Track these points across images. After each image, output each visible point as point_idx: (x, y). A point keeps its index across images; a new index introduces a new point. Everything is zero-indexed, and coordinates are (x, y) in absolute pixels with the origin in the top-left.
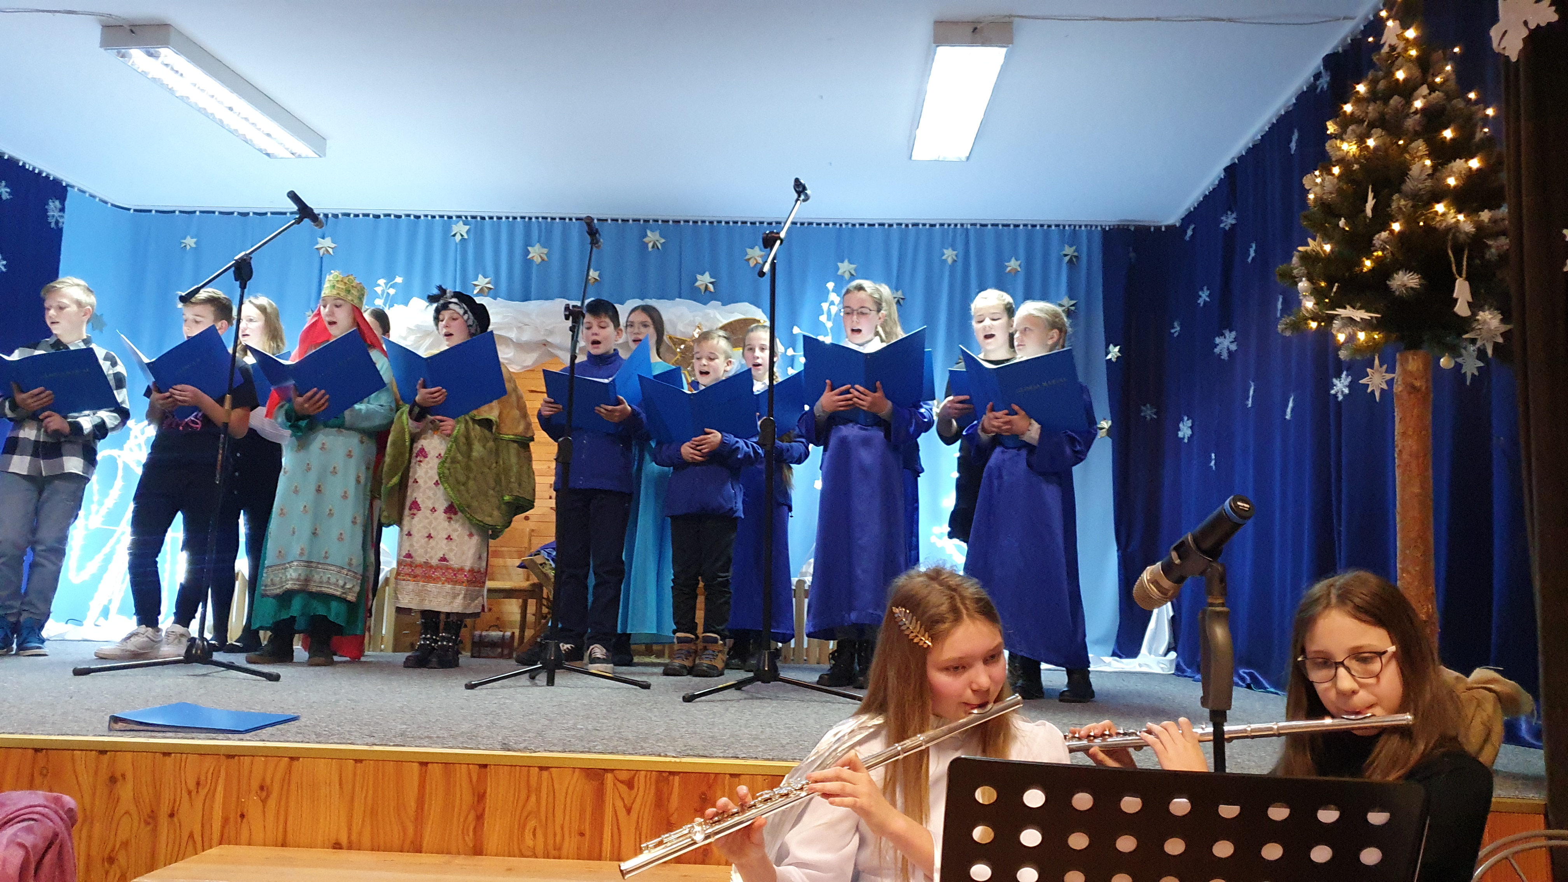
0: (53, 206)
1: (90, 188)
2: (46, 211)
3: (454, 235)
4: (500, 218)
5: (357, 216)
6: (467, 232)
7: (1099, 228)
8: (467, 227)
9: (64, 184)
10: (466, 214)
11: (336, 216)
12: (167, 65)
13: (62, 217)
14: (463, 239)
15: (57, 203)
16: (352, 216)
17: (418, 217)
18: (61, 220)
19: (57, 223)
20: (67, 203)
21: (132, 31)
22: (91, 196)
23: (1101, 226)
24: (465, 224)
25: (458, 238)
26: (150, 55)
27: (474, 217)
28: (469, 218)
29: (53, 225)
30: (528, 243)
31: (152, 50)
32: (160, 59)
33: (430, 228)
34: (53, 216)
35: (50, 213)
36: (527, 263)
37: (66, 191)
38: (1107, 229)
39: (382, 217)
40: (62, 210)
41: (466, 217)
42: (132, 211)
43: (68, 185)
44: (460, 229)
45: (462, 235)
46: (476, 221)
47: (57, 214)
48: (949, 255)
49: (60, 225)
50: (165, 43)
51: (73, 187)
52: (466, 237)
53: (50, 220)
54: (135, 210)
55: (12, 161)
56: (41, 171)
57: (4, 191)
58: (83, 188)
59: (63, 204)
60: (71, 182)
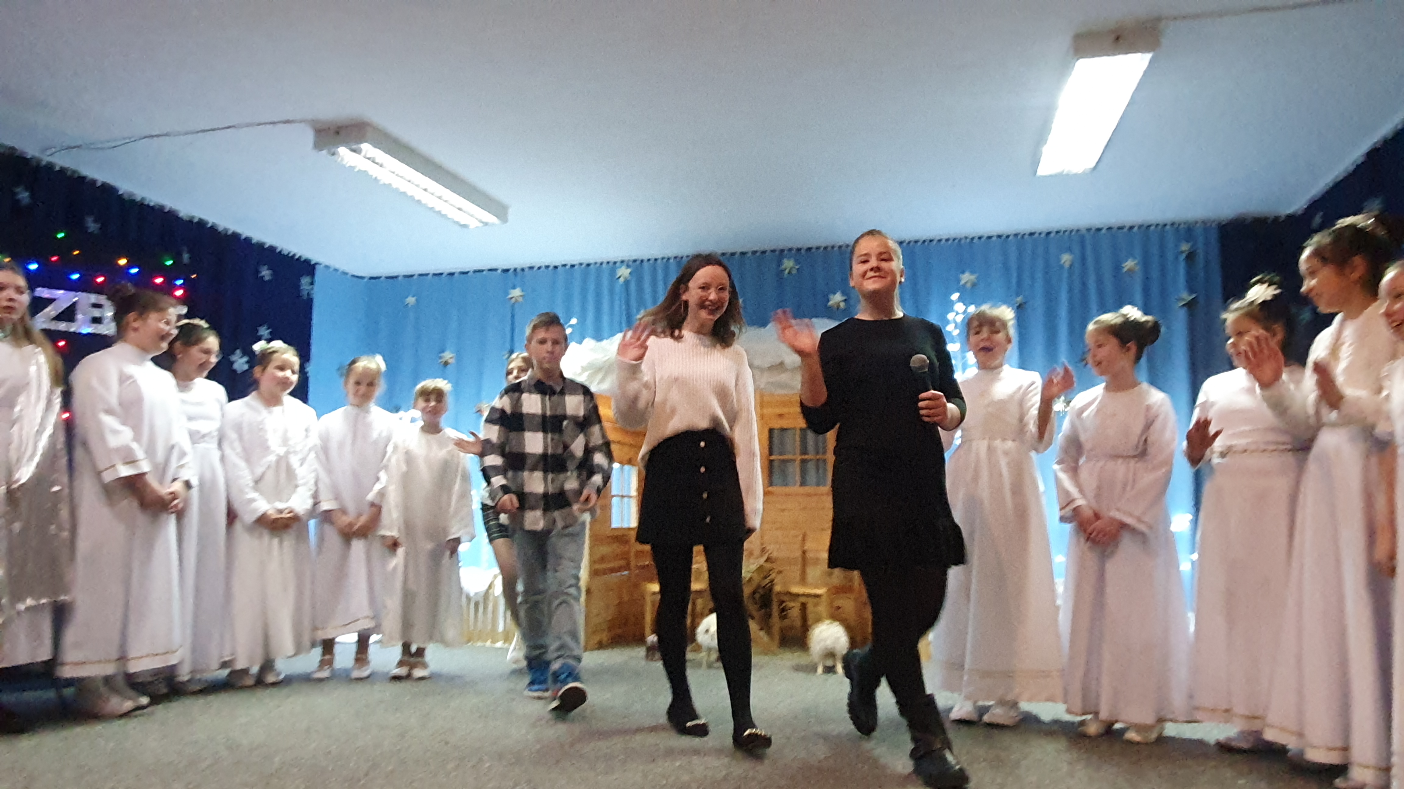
0: (305, 281)
1: (334, 263)
2: (299, 285)
3: (619, 278)
4: (656, 260)
5: (539, 268)
6: (630, 275)
8: (629, 270)
9: (313, 263)
10: (628, 259)
11: (523, 270)
12: (369, 158)
13: (311, 289)
14: (626, 282)
15: (308, 278)
16: (536, 269)
17: (588, 265)
18: (312, 292)
19: (309, 293)
20: (315, 279)
21: (338, 132)
22: (335, 270)
23: (1216, 221)
24: (628, 266)
25: (622, 280)
26: (354, 151)
27: (634, 261)
28: (631, 262)
29: (305, 296)
31: (354, 147)
32: (363, 154)
33: (599, 273)
34: (306, 290)
35: (304, 288)
37: (315, 268)
38: (1223, 223)
39: (560, 267)
40: (312, 284)
41: (628, 262)
42: (367, 279)
43: (316, 264)
44: (624, 272)
45: (625, 278)
46: (637, 265)
47: (308, 287)
48: (1066, 258)
49: (311, 295)
50: (365, 139)
51: (320, 264)
52: (628, 278)
53: (303, 292)
54: (370, 278)
55: (272, 249)
56: (294, 254)
57: (265, 273)
58: (328, 264)
59: (312, 279)
60: (318, 260)
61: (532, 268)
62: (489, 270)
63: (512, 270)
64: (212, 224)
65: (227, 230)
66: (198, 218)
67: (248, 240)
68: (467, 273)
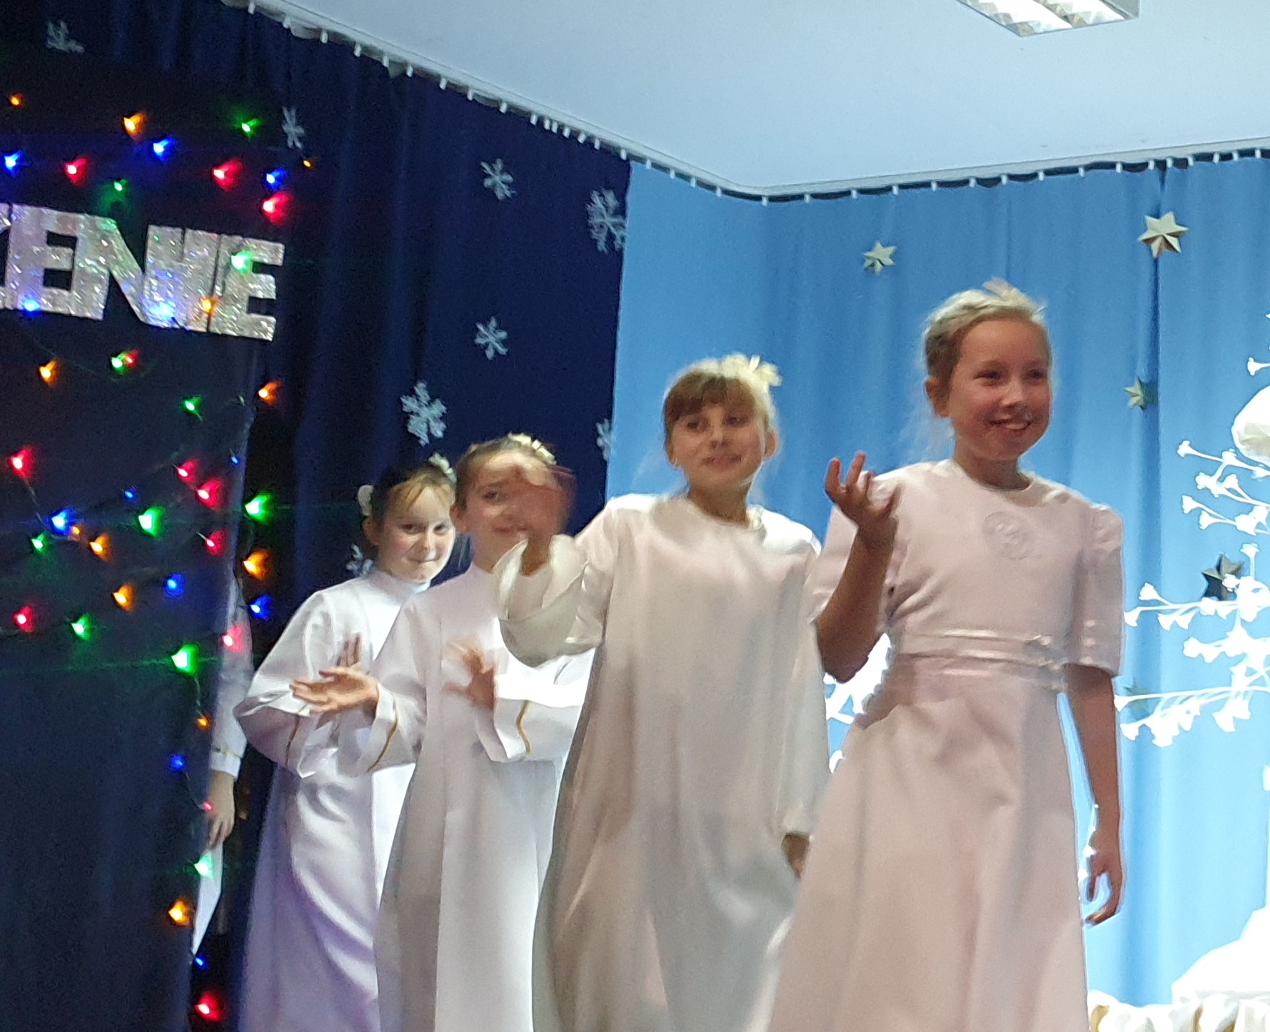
0: (600, 205)
1: (677, 158)
2: (587, 216)
5: (1226, 157)
9: (623, 156)
11: (1181, 163)
13: (618, 226)
15: (610, 197)
16: (1216, 158)
18: (618, 234)
19: (611, 237)
20: (627, 196)
22: (680, 175)
29: (602, 246)
34: (602, 226)
35: (596, 220)
37: (629, 169)
40: (621, 211)
42: (765, 202)
43: (631, 156)
47: (609, 221)
49: (618, 242)
51: (641, 160)
53: (595, 234)
54: (773, 199)
55: (518, 117)
56: (575, 134)
57: (499, 181)
58: (664, 160)
59: (621, 197)
60: (638, 150)
61: (1208, 157)
62: (1088, 168)
63: (1151, 166)
64: (365, 48)
65: (404, 65)
66: (329, 32)
67: (456, 92)
68: (1034, 175)
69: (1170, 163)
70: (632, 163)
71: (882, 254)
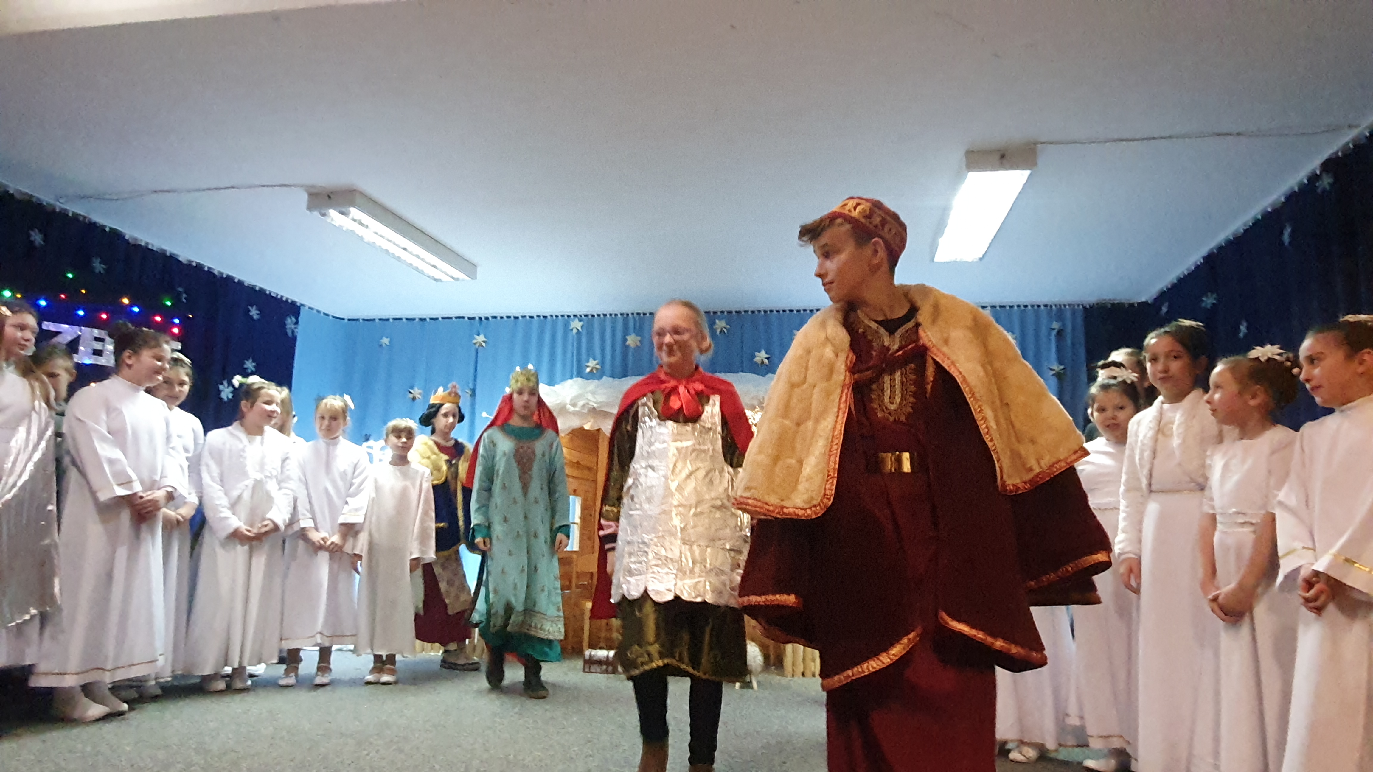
0: (290, 321)
1: (317, 306)
2: (285, 324)
3: (572, 330)
4: (605, 315)
5: (502, 318)
6: (582, 327)
7: (1081, 307)
8: (581, 323)
9: (298, 305)
10: (581, 313)
11: (487, 319)
12: (355, 220)
13: (296, 328)
14: (578, 332)
15: (294, 319)
16: (499, 318)
17: (545, 317)
18: (296, 330)
19: (293, 332)
20: (300, 319)
21: (329, 197)
22: (318, 311)
23: (1082, 305)
24: (580, 321)
25: (575, 331)
26: (343, 213)
27: (586, 316)
28: (583, 316)
29: (290, 334)
30: (626, 333)
31: (344, 210)
32: (351, 216)
33: (554, 324)
34: (290, 328)
35: (288, 326)
36: (625, 347)
38: (1088, 306)
39: (520, 318)
40: (297, 323)
41: (581, 316)
42: (346, 320)
43: (301, 305)
44: (576, 325)
45: (577, 329)
46: (588, 318)
49: (295, 334)
50: (353, 204)
51: (304, 306)
52: (580, 329)
53: (288, 331)
54: (349, 320)
55: (262, 291)
56: (282, 297)
57: (254, 313)
58: (312, 306)
59: (297, 319)
60: (303, 303)
61: (495, 317)
62: (456, 318)
63: (477, 318)
64: (209, 268)
65: (222, 274)
66: (196, 262)
67: (240, 283)
68: (437, 319)
69: (483, 319)
70: (301, 307)
71: (385, 341)
